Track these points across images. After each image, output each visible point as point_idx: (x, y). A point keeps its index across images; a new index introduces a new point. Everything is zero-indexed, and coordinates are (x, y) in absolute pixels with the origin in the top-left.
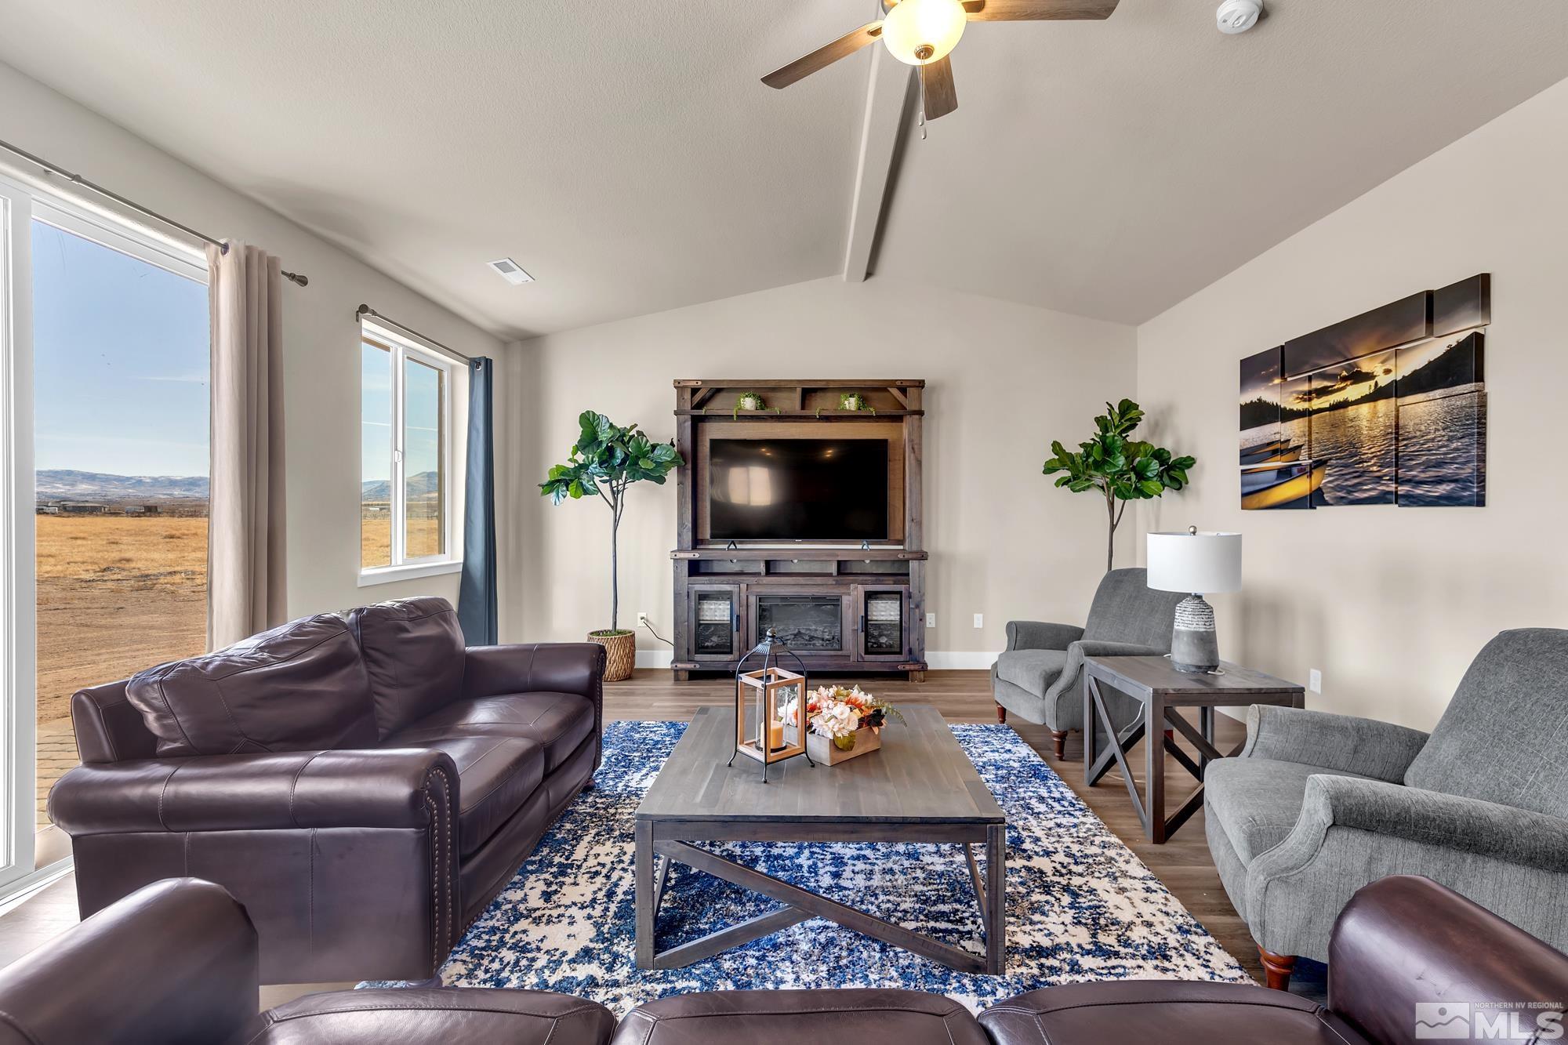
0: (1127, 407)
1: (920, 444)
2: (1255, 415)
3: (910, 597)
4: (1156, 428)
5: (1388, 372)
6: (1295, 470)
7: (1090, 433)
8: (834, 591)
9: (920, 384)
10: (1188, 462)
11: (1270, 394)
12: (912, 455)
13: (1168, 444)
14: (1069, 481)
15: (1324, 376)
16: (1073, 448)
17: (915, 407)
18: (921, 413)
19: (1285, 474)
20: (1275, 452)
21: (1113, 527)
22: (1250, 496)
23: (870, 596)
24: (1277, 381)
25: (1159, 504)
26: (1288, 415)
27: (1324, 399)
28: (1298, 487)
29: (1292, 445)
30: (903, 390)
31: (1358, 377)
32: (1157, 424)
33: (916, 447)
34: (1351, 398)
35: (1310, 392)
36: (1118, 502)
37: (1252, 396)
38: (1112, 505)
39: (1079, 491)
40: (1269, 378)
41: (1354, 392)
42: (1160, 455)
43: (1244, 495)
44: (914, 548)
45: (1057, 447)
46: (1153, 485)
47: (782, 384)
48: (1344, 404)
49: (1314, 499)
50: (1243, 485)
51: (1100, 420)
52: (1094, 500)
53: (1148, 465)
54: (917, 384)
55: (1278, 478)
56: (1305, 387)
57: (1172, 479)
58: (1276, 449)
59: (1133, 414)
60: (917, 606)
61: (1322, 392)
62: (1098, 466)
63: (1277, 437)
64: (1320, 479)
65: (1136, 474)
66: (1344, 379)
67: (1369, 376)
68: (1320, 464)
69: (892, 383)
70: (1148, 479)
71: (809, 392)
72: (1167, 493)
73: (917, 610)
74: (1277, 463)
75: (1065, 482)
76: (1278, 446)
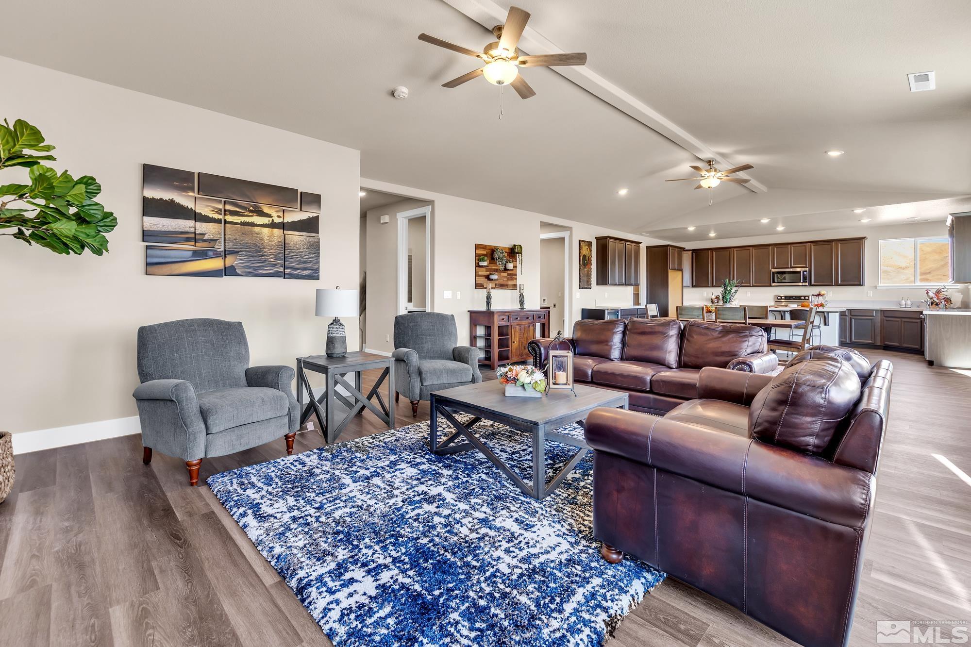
2: (161, 208)
5: (279, 217)
6: (211, 253)
11: (184, 200)
15: (236, 205)
19: (201, 255)
22: (154, 266)
24: (193, 194)
26: (204, 219)
27: (237, 217)
28: (212, 264)
31: (261, 214)
34: (257, 223)
35: (224, 211)
37: (155, 193)
41: (258, 220)
43: (147, 264)
48: (251, 224)
50: (147, 257)
55: (194, 256)
56: (221, 207)
61: (234, 213)
64: (232, 261)
67: (268, 215)
68: (232, 253)
74: (192, 246)
76: (192, 236)
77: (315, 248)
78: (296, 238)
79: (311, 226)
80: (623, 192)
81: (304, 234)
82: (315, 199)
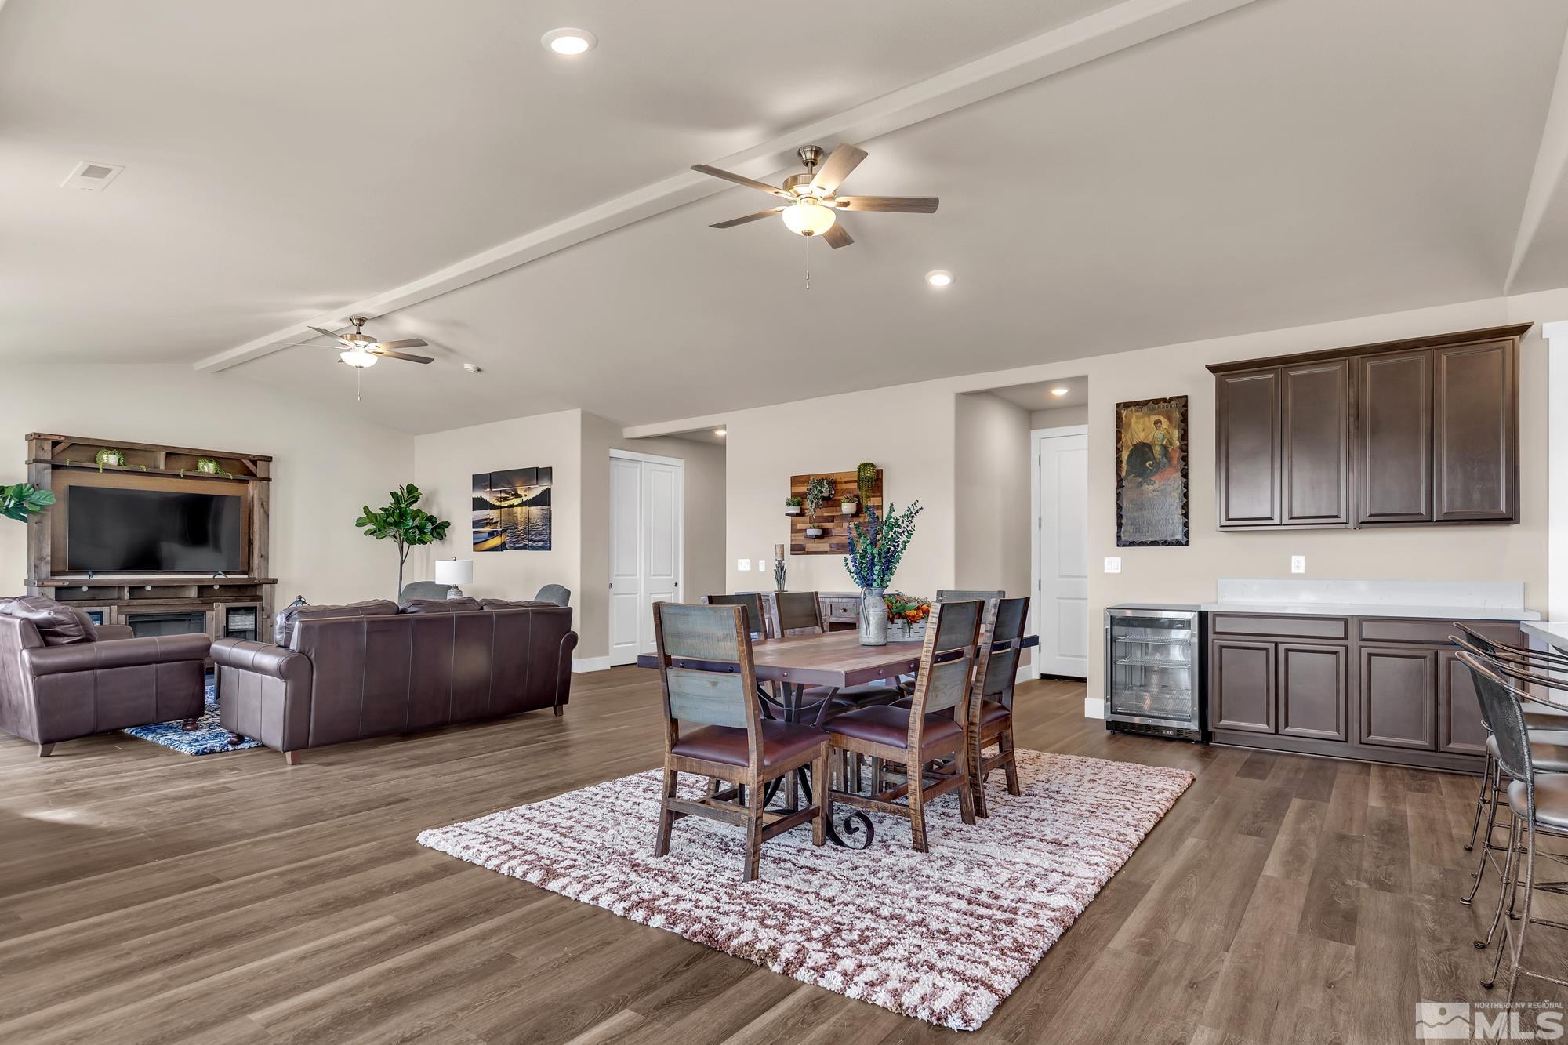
0: (412, 489)
1: (268, 502)
2: (479, 504)
3: (263, 610)
4: (428, 501)
5: (526, 495)
6: (495, 533)
7: (389, 502)
8: (200, 609)
9: (269, 459)
10: (446, 525)
11: (486, 495)
12: (261, 509)
13: (434, 513)
14: (375, 531)
15: (505, 492)
16: (376, 510)
17: (263, 476)
18: (269, 480)
19: (492, 534)
20: (487, 524)
21: (402, 562)
22: (477, 544)
23: (229, 611)
24: (488, 490)
25: (429, 547)
26: (493, 507)
27: (506, 502)
28: (496, 541)
29: (494, 521)
30: (254, 462)
31: (518, 496)
32: (427, 499)
33: (264, 503)
34: (515, 504)
35: (501, 498)
36: (406, 545)
37: (478, 494)
38: (402, 548)
39: (381, 539)
40: (485, 487)
41: (517, 501)
42: (431, 519)
43: (474, 544)
44: (263, 576)
45: (366, 509)
46: (428, 537)
47: (148, 447)
48: (512, 506)
49: (502, 547)
50: (474, 539)
51: (393, 494)
52: (389, 545)
53: (426, 525)
54: (266, 459)
55: (489, 536)
56: (499, 495)
57: (438, 534)
58: (488, 522)
59: (415, 494)
60: (268, 617)
61: (505, 499)
62: (396, 524)
63: (488, 517)
64: (505, 538)
65: (419, 530)
66: (513, 495)
67: (520, 496)
68: (504, 531)
69: (246, 456)
70: (425, 533)
71: (172, 454)
72: (435, 541)
73: (269, 620)
74: (488, 529)
75: (373, 532)
76: (488, 521)
77: (548, 519)
78: (536, 512)
79: (544, 499)
80: (940, 280)
81: (539, 507)
82: (547, 473)
